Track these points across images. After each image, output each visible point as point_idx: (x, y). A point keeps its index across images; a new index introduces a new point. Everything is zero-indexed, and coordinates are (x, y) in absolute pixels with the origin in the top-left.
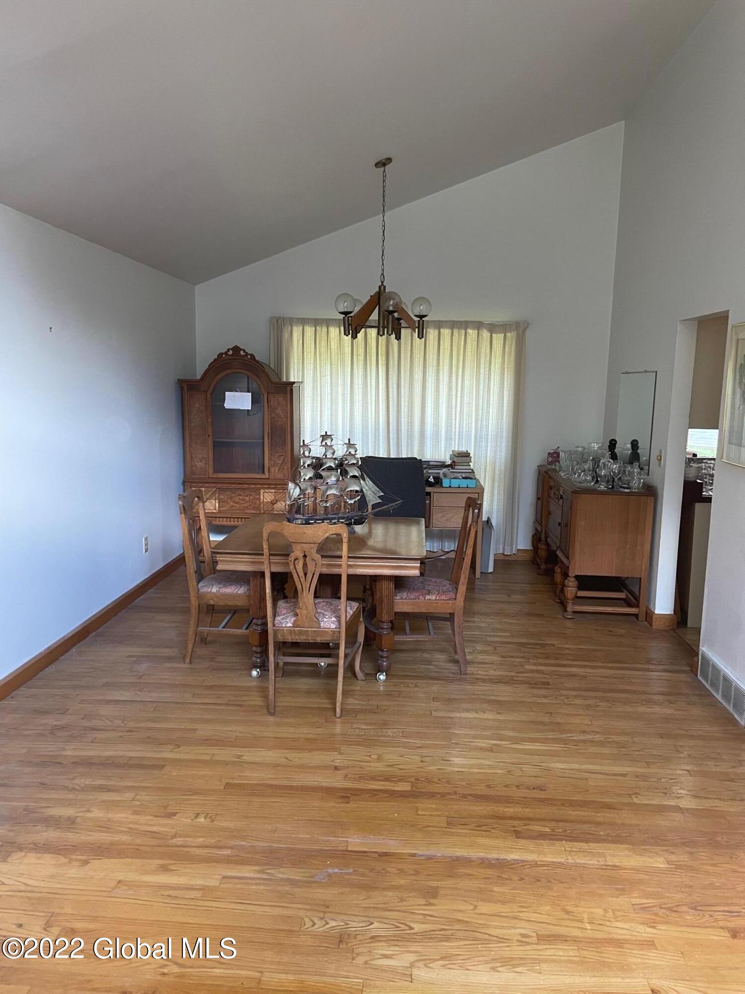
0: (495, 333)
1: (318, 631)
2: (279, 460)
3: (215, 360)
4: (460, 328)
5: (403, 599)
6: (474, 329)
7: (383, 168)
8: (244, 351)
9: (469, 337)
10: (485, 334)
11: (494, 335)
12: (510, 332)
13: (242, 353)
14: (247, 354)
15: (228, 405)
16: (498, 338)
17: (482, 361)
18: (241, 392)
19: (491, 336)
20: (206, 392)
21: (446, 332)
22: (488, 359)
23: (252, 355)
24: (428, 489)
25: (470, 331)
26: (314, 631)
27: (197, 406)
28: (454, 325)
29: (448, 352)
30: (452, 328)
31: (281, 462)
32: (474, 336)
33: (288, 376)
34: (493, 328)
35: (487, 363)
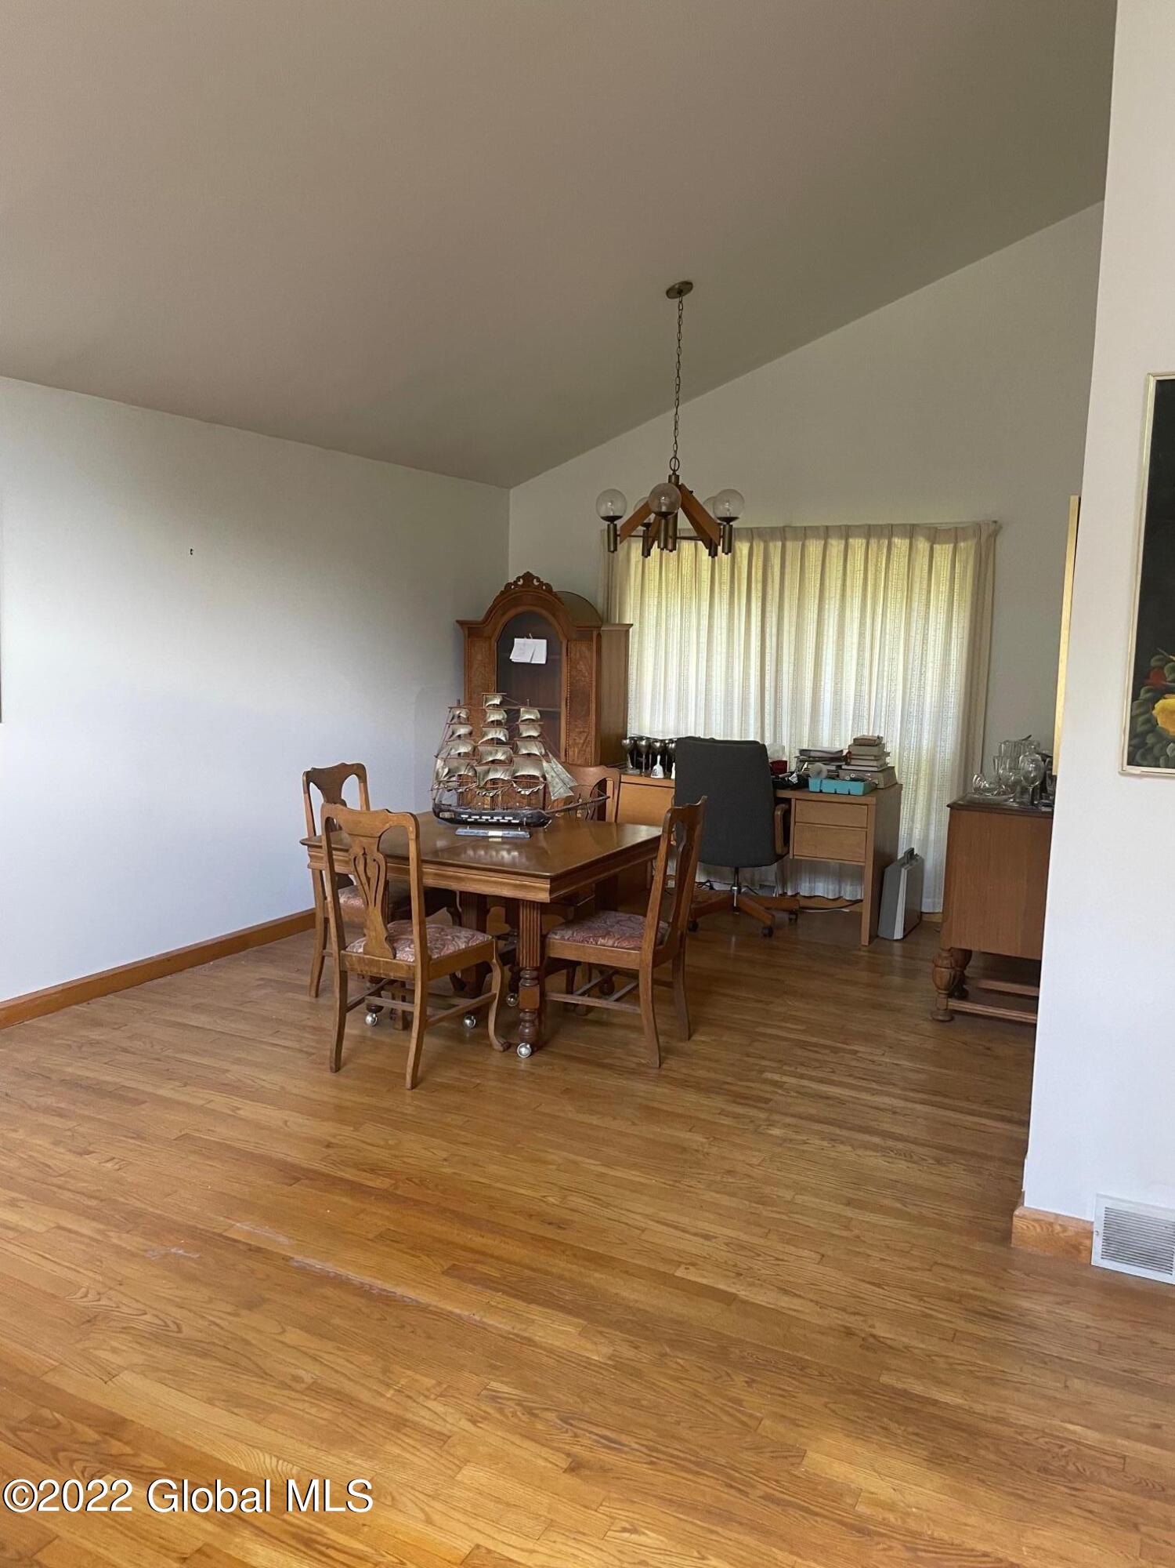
0: (939, 543)
1: (391, 963)
2: (580, 738)
3: (502, 593)
4: (880, 536)
5: (564, 939)
6: (903, 536)
7: (677, 300)
8: (538, 580)
9: (894, 551)
10: (922, 545)
11: (937, 547)
12: (965, 540)
13: (536, 583)
14: (541, 583)
15: (515, 657)
16: (943, 551)
17: (916, 589)
18: (534, 638)
19: (932, 549)
20: (490, 638)
21: (858, 544)
22: (925, 586)
23: (548, 585)
24: (784, 794)
25: (896, 540)
26: (387, 962)
27: (479, 657)
28: (870, 532)
29: (860, 576)
30: (868, 537)
31: (582, 741)
32: (904, 548)
33: (621, 615)
34: (935, 535)
35: (924, 592)
